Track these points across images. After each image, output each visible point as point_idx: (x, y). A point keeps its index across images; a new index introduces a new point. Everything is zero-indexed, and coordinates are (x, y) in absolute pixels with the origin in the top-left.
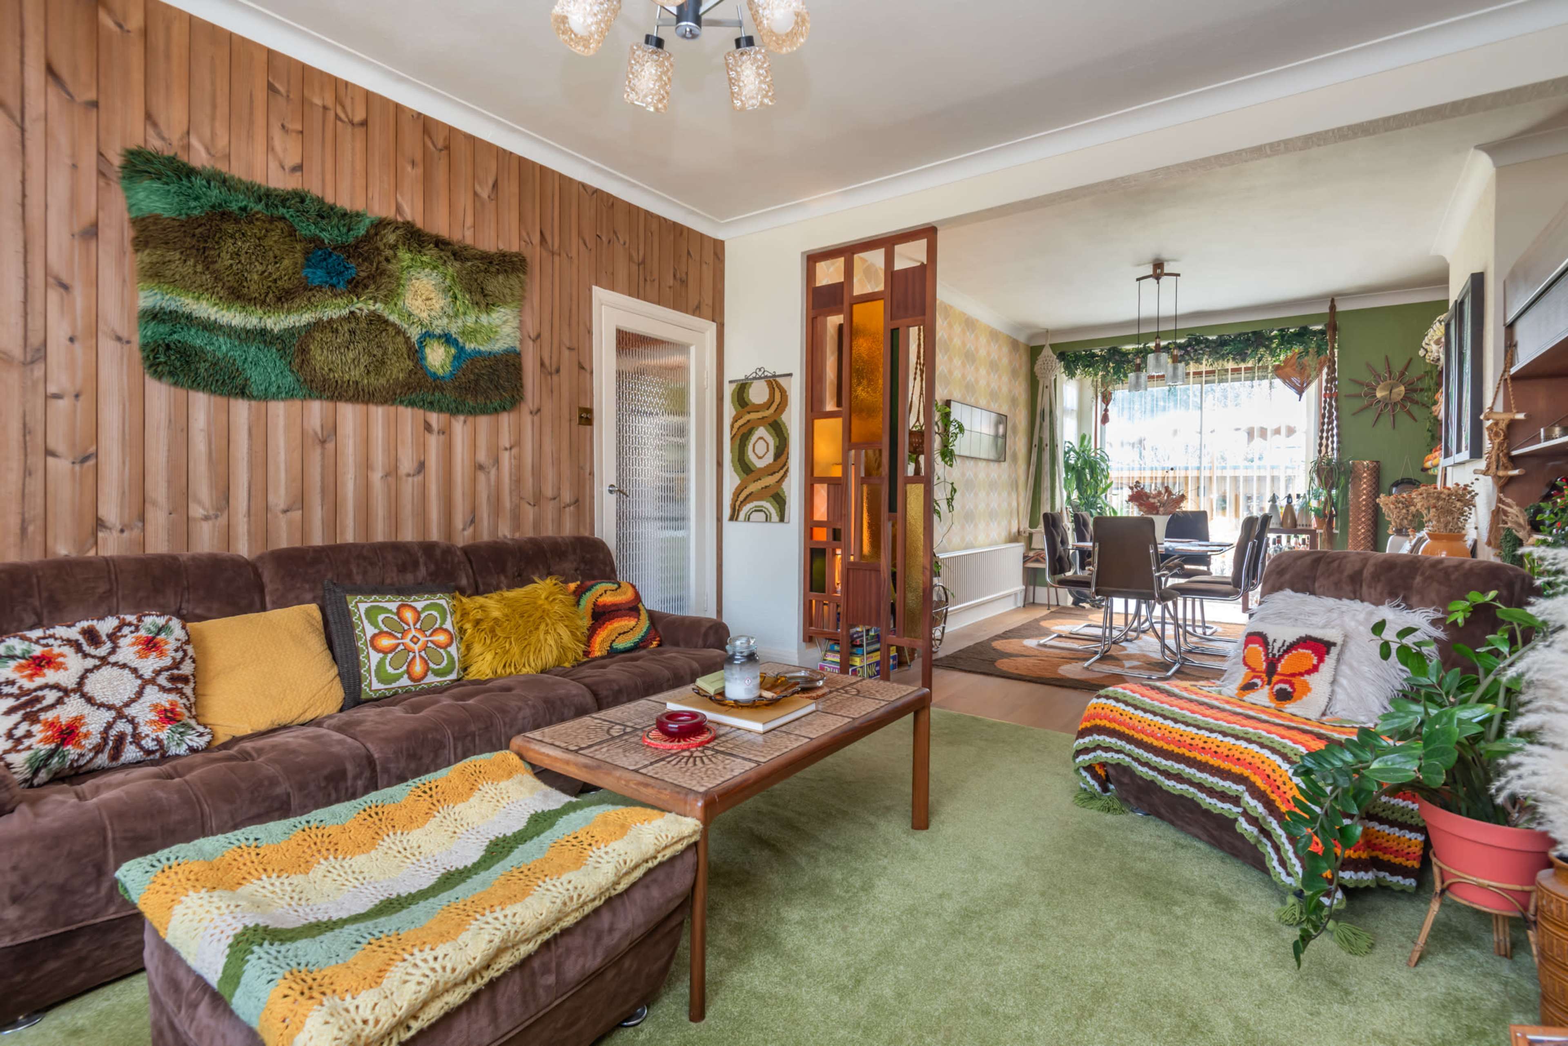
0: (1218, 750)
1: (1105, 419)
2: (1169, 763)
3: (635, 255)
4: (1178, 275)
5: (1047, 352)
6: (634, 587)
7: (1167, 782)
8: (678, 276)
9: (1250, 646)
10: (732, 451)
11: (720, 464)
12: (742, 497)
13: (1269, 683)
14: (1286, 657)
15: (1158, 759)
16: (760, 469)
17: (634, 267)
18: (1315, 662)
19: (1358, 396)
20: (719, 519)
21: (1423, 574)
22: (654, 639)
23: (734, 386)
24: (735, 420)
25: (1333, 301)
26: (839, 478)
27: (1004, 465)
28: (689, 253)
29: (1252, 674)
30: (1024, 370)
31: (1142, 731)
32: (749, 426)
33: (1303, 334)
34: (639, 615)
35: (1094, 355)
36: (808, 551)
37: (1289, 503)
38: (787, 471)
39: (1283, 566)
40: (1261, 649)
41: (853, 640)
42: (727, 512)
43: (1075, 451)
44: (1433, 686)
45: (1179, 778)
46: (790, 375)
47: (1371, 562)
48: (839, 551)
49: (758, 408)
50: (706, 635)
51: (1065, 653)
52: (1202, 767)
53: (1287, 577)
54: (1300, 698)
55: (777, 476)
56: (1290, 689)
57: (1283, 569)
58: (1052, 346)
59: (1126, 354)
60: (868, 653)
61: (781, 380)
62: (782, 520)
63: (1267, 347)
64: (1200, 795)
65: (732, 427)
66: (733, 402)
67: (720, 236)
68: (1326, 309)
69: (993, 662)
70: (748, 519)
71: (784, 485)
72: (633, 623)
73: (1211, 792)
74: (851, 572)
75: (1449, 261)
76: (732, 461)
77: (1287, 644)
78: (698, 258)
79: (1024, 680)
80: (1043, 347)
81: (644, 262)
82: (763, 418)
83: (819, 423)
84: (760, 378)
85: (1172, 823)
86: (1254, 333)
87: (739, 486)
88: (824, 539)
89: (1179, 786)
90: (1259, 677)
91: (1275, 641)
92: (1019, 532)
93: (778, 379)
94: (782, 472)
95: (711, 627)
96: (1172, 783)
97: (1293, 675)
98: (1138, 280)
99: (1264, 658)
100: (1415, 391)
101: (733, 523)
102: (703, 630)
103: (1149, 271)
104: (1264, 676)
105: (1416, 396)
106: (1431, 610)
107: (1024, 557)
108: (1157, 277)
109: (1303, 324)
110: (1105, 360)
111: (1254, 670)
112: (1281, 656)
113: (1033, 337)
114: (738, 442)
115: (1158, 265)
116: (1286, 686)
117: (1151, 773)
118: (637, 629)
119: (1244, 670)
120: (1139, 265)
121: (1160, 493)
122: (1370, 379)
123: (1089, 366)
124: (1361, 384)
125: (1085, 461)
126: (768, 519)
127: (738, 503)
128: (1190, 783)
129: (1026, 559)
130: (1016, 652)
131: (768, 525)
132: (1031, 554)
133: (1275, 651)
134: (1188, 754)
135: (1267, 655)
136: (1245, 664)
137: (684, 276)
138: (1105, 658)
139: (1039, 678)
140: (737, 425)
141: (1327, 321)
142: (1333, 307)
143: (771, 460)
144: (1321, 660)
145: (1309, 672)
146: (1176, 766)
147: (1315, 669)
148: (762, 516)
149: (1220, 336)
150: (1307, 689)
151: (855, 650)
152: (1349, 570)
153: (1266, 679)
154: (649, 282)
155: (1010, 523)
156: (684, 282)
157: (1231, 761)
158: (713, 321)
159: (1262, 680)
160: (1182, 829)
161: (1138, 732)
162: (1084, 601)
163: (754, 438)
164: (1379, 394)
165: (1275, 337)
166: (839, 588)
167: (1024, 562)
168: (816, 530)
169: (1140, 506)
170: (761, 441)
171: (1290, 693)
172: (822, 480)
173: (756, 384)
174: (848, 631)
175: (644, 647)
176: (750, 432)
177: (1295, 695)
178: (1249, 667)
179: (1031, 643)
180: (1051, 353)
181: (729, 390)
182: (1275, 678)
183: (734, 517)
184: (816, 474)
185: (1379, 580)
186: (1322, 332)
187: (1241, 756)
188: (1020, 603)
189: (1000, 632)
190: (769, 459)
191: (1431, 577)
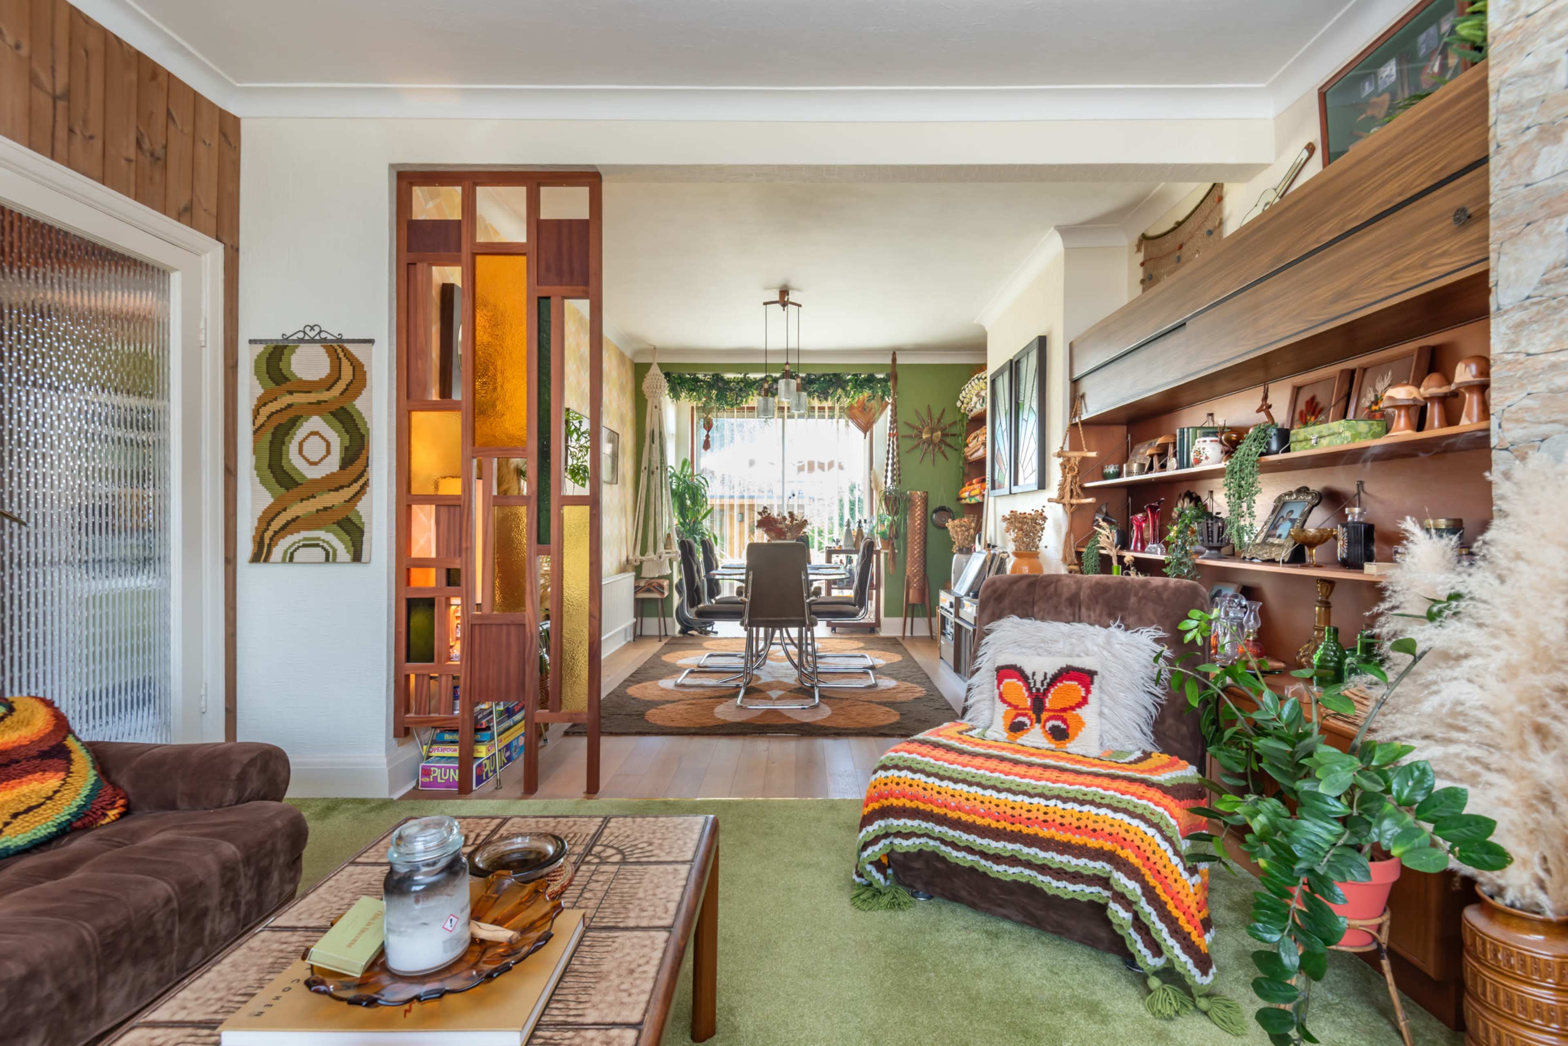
0: (1064, 821)
1: (707, 445)
2: (1001, 844)
3: (45, 78)
4: (800, 306)
5: (655, 370)
6: (49, 704)
7: (996, 868)
8: (146, 145)
9: (1007, 681)
10: (255, 451)
11: (230, 472)
12: (276, 525)
13: (1039, 721)
14: (1052, 690)
15: (985, 842)
16: (315, 481)
17: (44, 101)
18: (1083, 694)
19: (910, 437)
20: (230, 560)
21: (1136, 594)
22: (112, 805)
23: (260, 348)
24: (262, 402)
25: (894, 353)
26: (458, 497)
27: (615, 487)
28: (169, 114)
29: (1014, 712)
30: (630, 387)
31: (958, 808)
32: (291, 413)
33: (870, 380)
34: (70, 761)
35: (697, 380)
36: (404, 604)
37: (860, 527)
38: (366, 484)
39: (999, 592)
40: (1020, 683)
41: (477, 721)
42: (245, 547)
43: (677, 476)
44: (1274, 720)
45: (1013, 860)
46: (371, 341)
47: (1085, 585)
48: (456, 601)
49: (308, 387)
50: (242, 778)
51: (709, 692)
52: (1046, 844)
53: (1006, 602)
54: (1076, 735)
55: (348, 493)
56: (1063, 726)
57: (1000, 595)
58: (660, 365)
59: (728, 382)
60: (499, 734)
61: (354, 349)
62: (357, 558)
63: (844, 389)
64: (1040, 877)
65: (256, 413)
66: (257, 373)
67: (232, 108)
68: (888, 361)
69: (641, 715)
70: (291, 559)
71: (361, 506)
72: (53, 782)
73: (1060, 874)
74: (477, 629)
75: (987, 329)
76: (257, 468)
77: (1049, 676)
78: (188, 129)
79: (688, 734)
80: (650, 365)
81: (67, 96)
82: (319, 403)
83: (418, 417)
84: (312, 341)
85: (974, 906)
86: (835, 375)
87: (270, 508)
88: (432, 583)
89: (1012, 870)
90: (1025, 715)
91: (1034, 674)
92: (627, 560)
93: (347, 346)
94: (356, 487)
95: (252, 762)
96: (1002, 868)
97: (1064, 710)
98: (765, 304)
99: (1026, 694)
100: (947, 435)
101: (260, 569)
102: (236, 770)
103: (777, 298)
104: (1030, 713)
105: (949, 440)
106: (1151, 629)
107: (636, 587)
108: (784, 304)
109: (870, 372)
110: (710, 386)
111: (1016, 707)
112: (1047, 691)
113: (638, 352)
114: (268, 437)
115: (784, 292)
116: (1058, 723)
117: (970, 857)
118: (67, 793)
119: (1002, 708)
120: (767, 289)
121: (784, 518)
122: (918, 424)
123: (693, 390)
124: (913, 427)
125: (688, 487)
126: (330, 558)
127: (268, 535)
128: (1028, 864)
129: (637, 589)
130: (657, 699)
131: (330, 568)
132: (642, 584)
133: (1038, 685)
134: (1025, 830)
135: (1029, 689)
136: (1004, 701)
137: (159, 152)
138: (752, 692)
139: (703, 728)
140: (265, 411)
141: (889, 371)
142: (894, 360)
143: (335, 468)
144: (1088, 692)
145: (1079, 705)
146: (1010, 846)
147: (1084, 701)
148: (319, 554)
149: (809, 375)
150: (1081, 724)
151: (478, 737)
152: (1066, 594)
153: (1034, 716)
154: (78, 139)
155: (620, 550)
156: (160, 161)
157: (1086, 833)
158: (218, 239)
159: (1029, 718)
160: (987, 911)
161: (954, 809)
162: (692, 629)
163: (300, 433)
164: (924, 436)
165: (850, 380)
166: (456, 651)
167: (636, 593)
168: (415, 573)
169: (767, 531)
170: (315, 439)
171: (1064, 730)
172: (425, 500)
173: (303, 349)
174: (472, 710)
175: (86, 828)
176: (294, 423)
177: (1071, 731)
178: (1010, 704)
179: (667, 683)
180: (659, 372)
181: (247, 357)
182: (1044, 715)
183: (260, 555)
184: (414, 491)
185: (1097, 602)
186: (885, 380)
187: (1096, 826)
188: (630, 638)
189: (626, 675)
190: (333, 464)
191: (1144, 597)
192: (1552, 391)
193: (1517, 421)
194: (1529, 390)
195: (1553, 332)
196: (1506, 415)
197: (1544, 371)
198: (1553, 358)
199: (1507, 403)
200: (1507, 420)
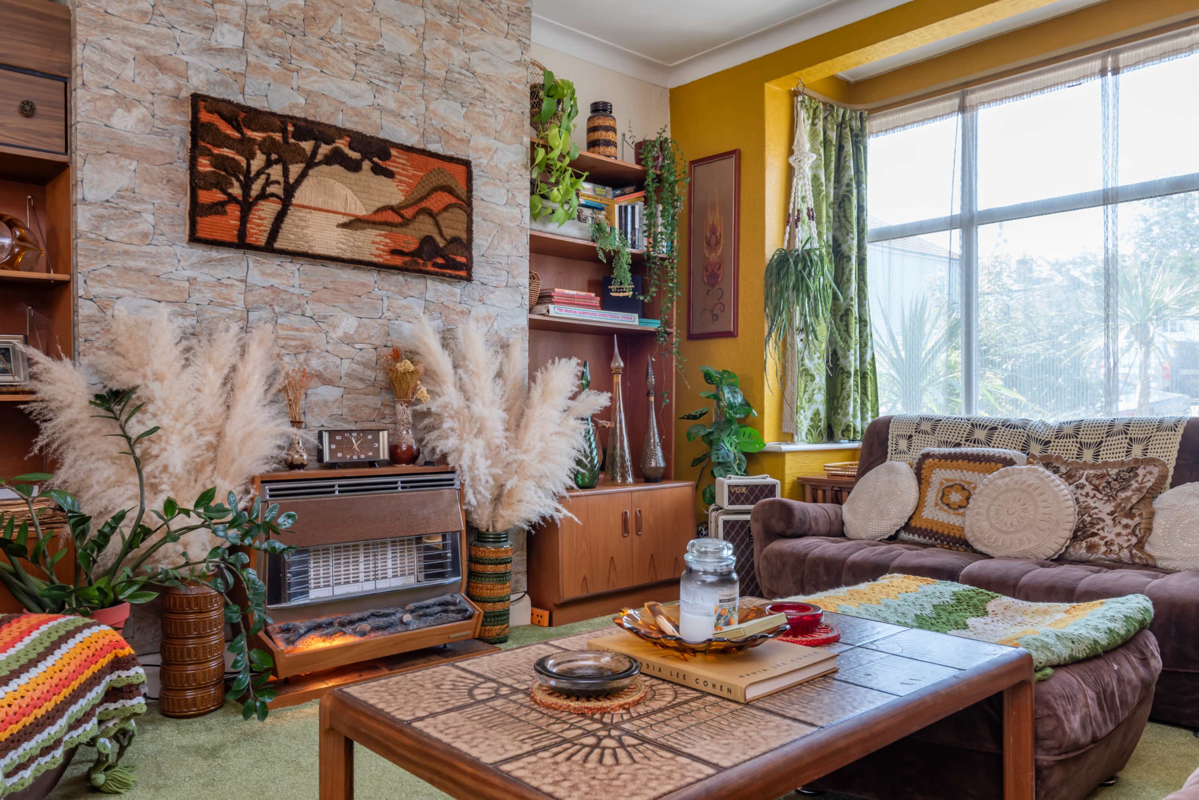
192: (125, 268)
193: (99, 281)
194: (109, 262)
195: (125, 230)
196: (91, 276)
197: (119, 253)
198: (127, 247)
199: (92, 268)
200: (92, 279)
